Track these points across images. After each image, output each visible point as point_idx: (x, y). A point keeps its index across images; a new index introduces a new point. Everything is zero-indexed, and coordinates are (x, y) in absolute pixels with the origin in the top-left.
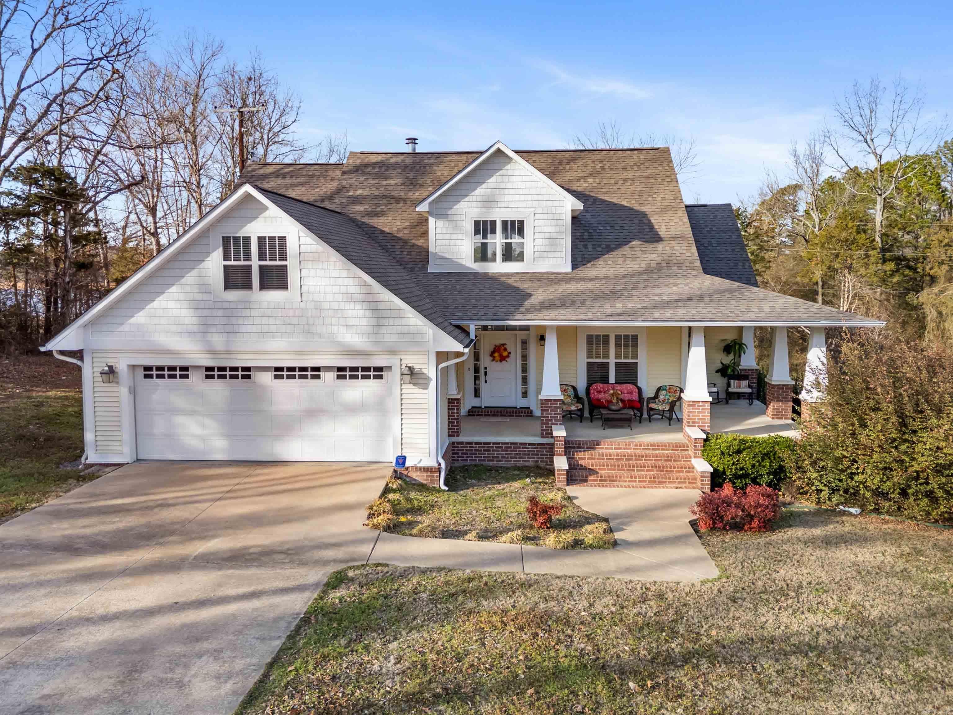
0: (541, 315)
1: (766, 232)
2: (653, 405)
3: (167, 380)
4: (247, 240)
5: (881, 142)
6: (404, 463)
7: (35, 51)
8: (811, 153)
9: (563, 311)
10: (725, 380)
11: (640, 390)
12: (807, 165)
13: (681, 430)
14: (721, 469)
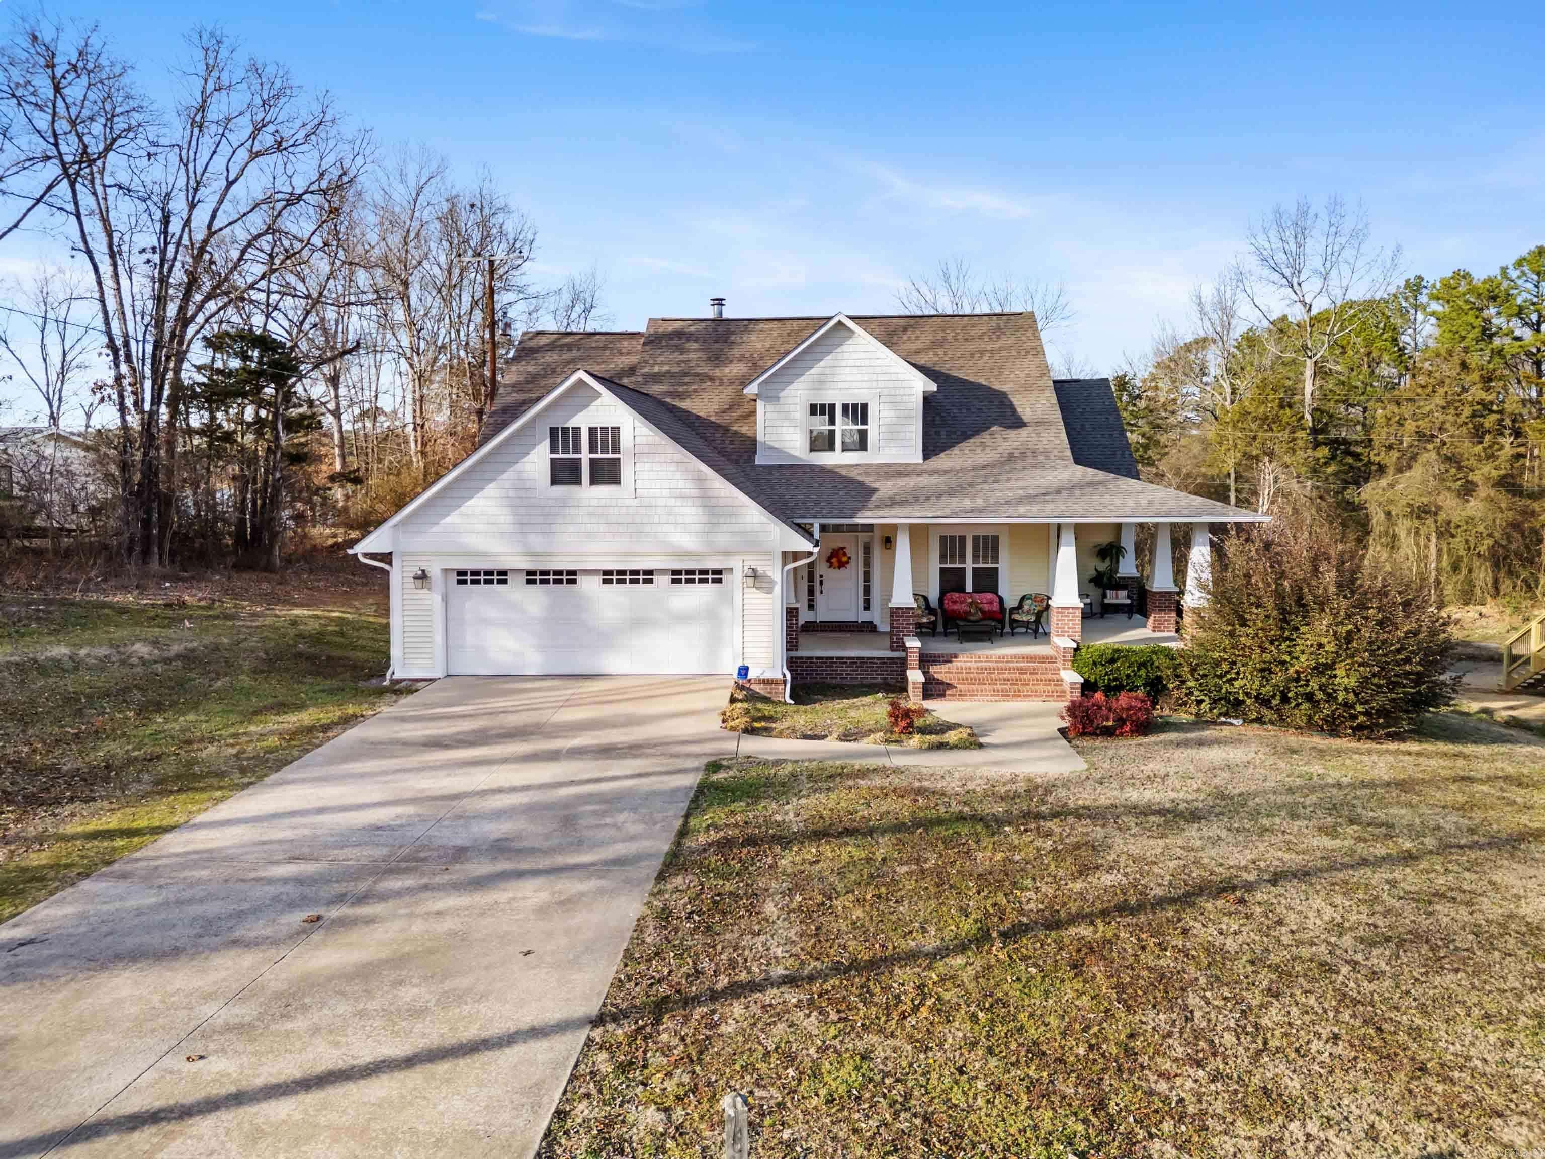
0: (893, 513)
1: (1164, 405)
2: (1017, 617)
3: (483, 585)
4: (577, 430)
5: (1311, 287)
6: (746, 674)
7: (230, 184)
8: (1220, 303)
9: (917, 507)
10: (1100, 591)
11: (1001, 599)
12: (1215, 317)
13: (1048, 642)
14: (1092, 679)
